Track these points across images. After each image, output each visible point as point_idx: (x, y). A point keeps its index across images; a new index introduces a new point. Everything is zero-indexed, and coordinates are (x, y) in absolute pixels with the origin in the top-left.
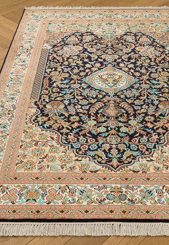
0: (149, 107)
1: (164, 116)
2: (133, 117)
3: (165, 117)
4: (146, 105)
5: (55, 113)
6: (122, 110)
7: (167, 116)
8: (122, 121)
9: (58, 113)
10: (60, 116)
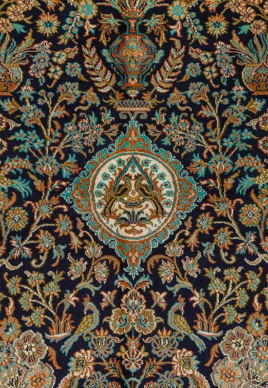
0: (47, 70)
1: (14, 34)
2: (87, 33)
3: (11, 28)
4: (53, 79)
5: (262, 45)
6: (109, 60)
7: (5, 35)
8: (112, 18)
9: (255, 46)
10: (250, 35)
